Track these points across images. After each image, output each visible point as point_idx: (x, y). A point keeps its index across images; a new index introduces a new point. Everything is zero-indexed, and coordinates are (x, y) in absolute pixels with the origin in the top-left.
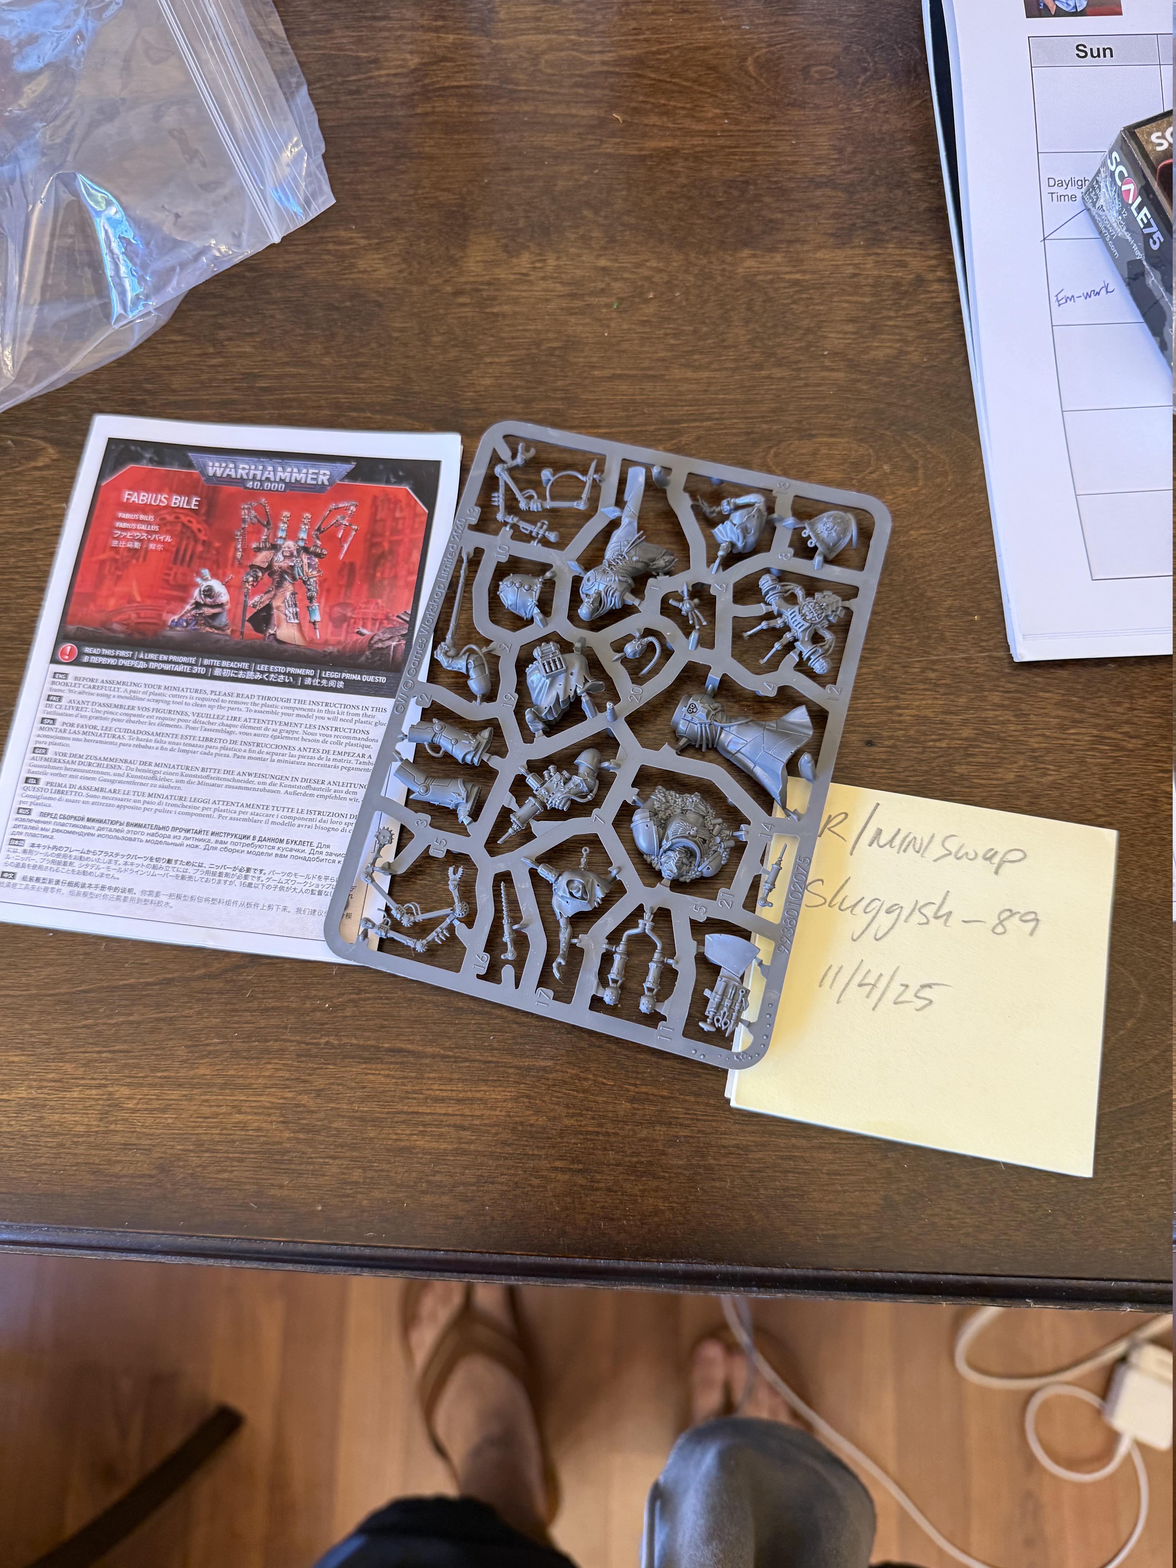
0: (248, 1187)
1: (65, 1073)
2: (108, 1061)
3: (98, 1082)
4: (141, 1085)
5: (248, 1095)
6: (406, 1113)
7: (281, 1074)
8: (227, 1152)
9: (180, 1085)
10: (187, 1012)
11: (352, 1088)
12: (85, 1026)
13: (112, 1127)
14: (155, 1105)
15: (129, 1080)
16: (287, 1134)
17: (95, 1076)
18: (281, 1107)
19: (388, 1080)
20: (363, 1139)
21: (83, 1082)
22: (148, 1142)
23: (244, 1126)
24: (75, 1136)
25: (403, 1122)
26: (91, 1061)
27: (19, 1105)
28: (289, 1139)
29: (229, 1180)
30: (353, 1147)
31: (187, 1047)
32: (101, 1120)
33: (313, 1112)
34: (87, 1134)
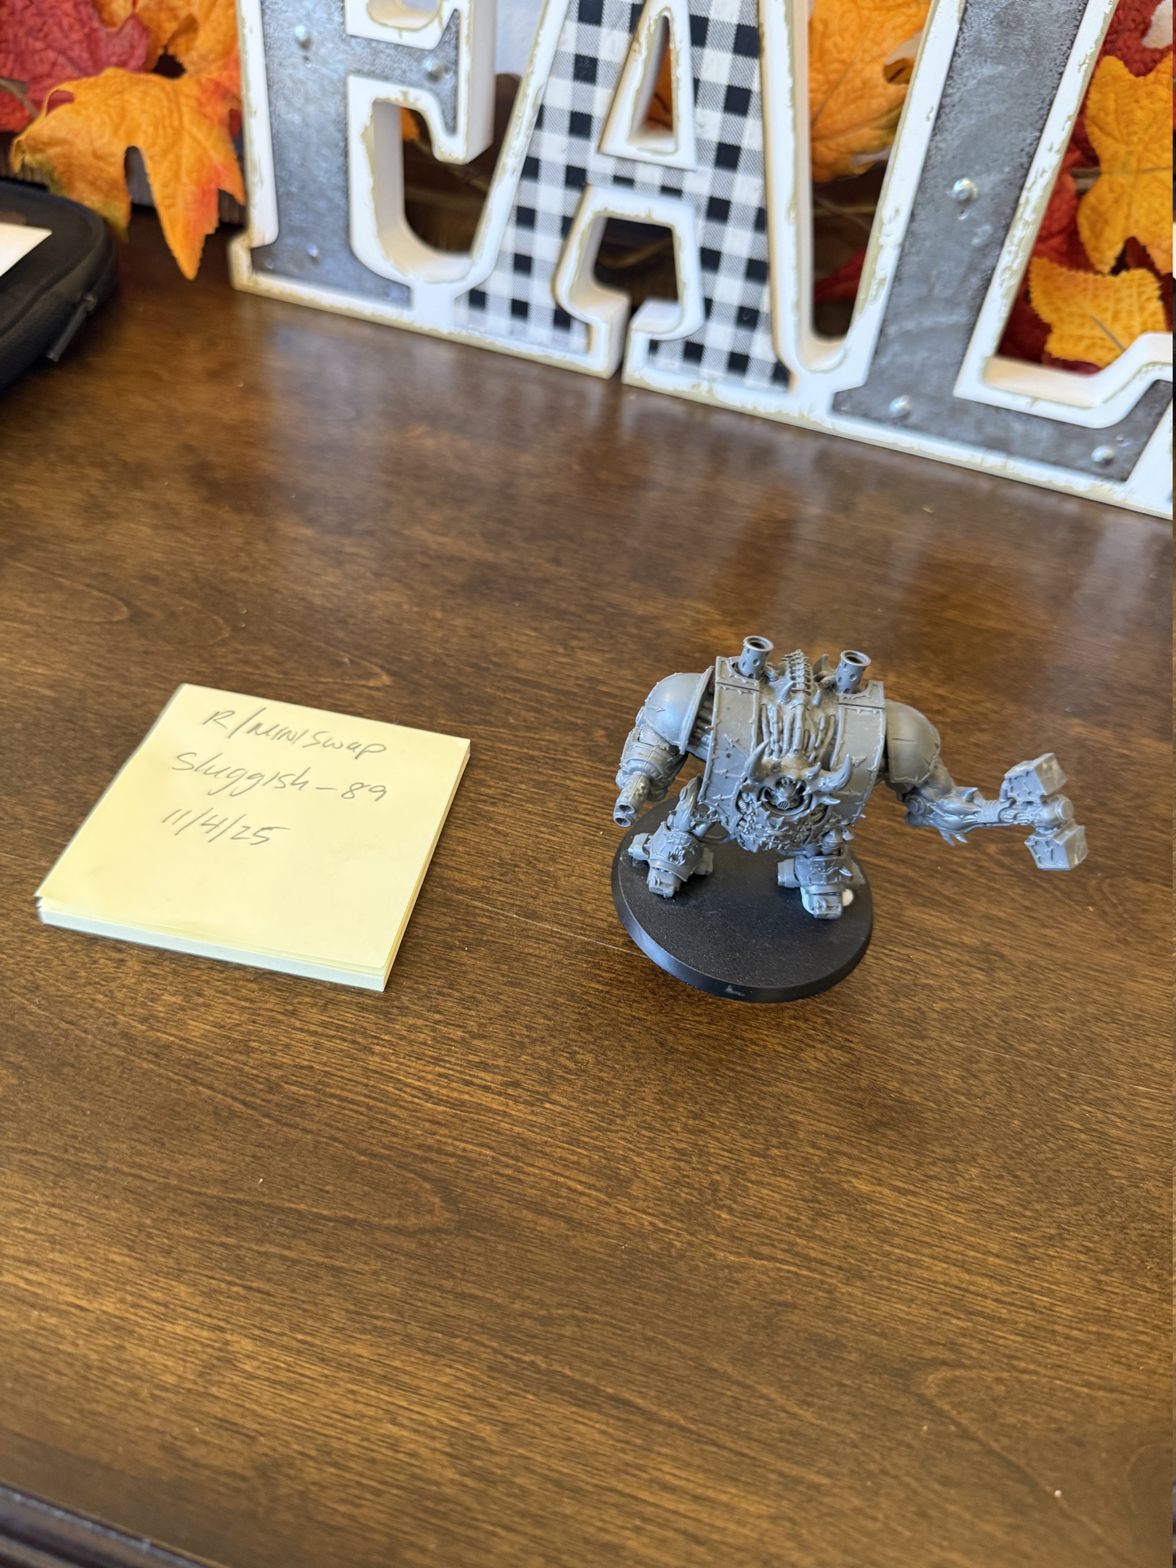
0: (376, 1536)
1: (176, 1297)
2: (238, 1298)
3: (215, 1322)
4: (272, 1344)
5: (411, 1402)
6: (620, 1493)
7: (461, 1385)
8: (361, 1475)
9: (323, 1360)
10: (360, 1266)
11: (553, 1435)
12: (223, 1245)
13: (214, 1390)
14: (283, 1376)
15: (257, 1332)
16: (451, 1474)
17: (214, 1313)
18: (452, 1432)
19: (603, 1439)
20: (556, 1514)
21: (194, 1315)
22: (256, 1426)
23: (394, 1445)
24: (158, 1387)
25: (615, 1505)
26: (215, 1291)
27: (98, 1320)
28: (452, 1481)
29: (352, 1518)
30: (538, 1521)
31: (347, 1311)
32: (201, 1375)
33: (493, 1452)
34: (175, 1390)
